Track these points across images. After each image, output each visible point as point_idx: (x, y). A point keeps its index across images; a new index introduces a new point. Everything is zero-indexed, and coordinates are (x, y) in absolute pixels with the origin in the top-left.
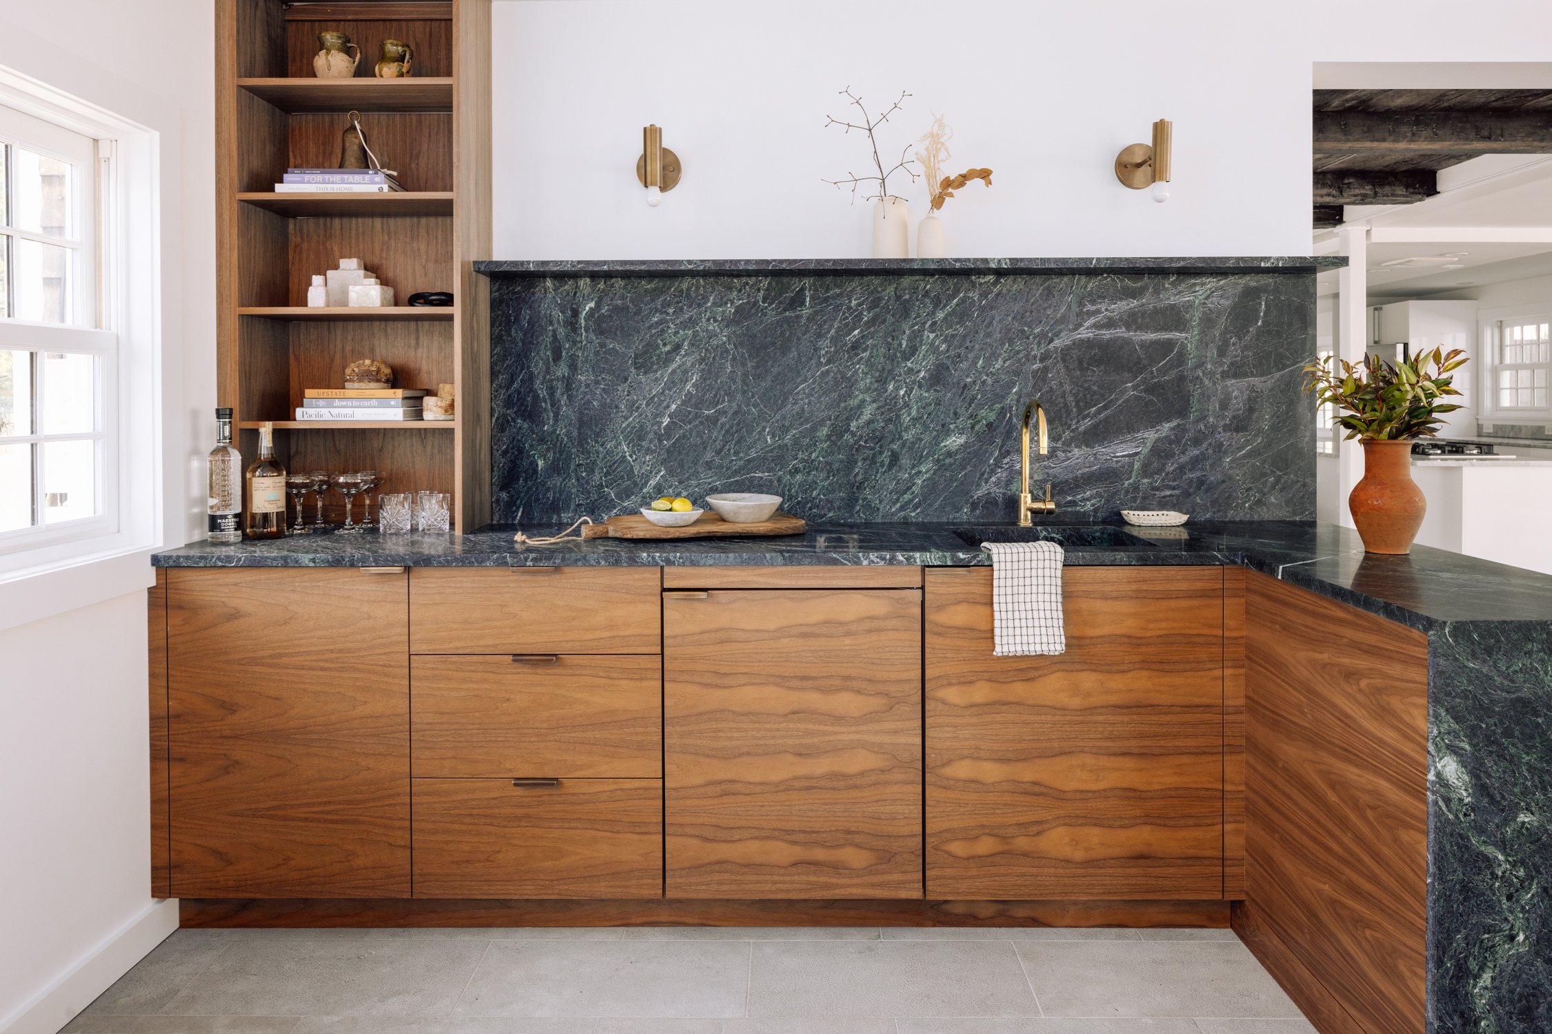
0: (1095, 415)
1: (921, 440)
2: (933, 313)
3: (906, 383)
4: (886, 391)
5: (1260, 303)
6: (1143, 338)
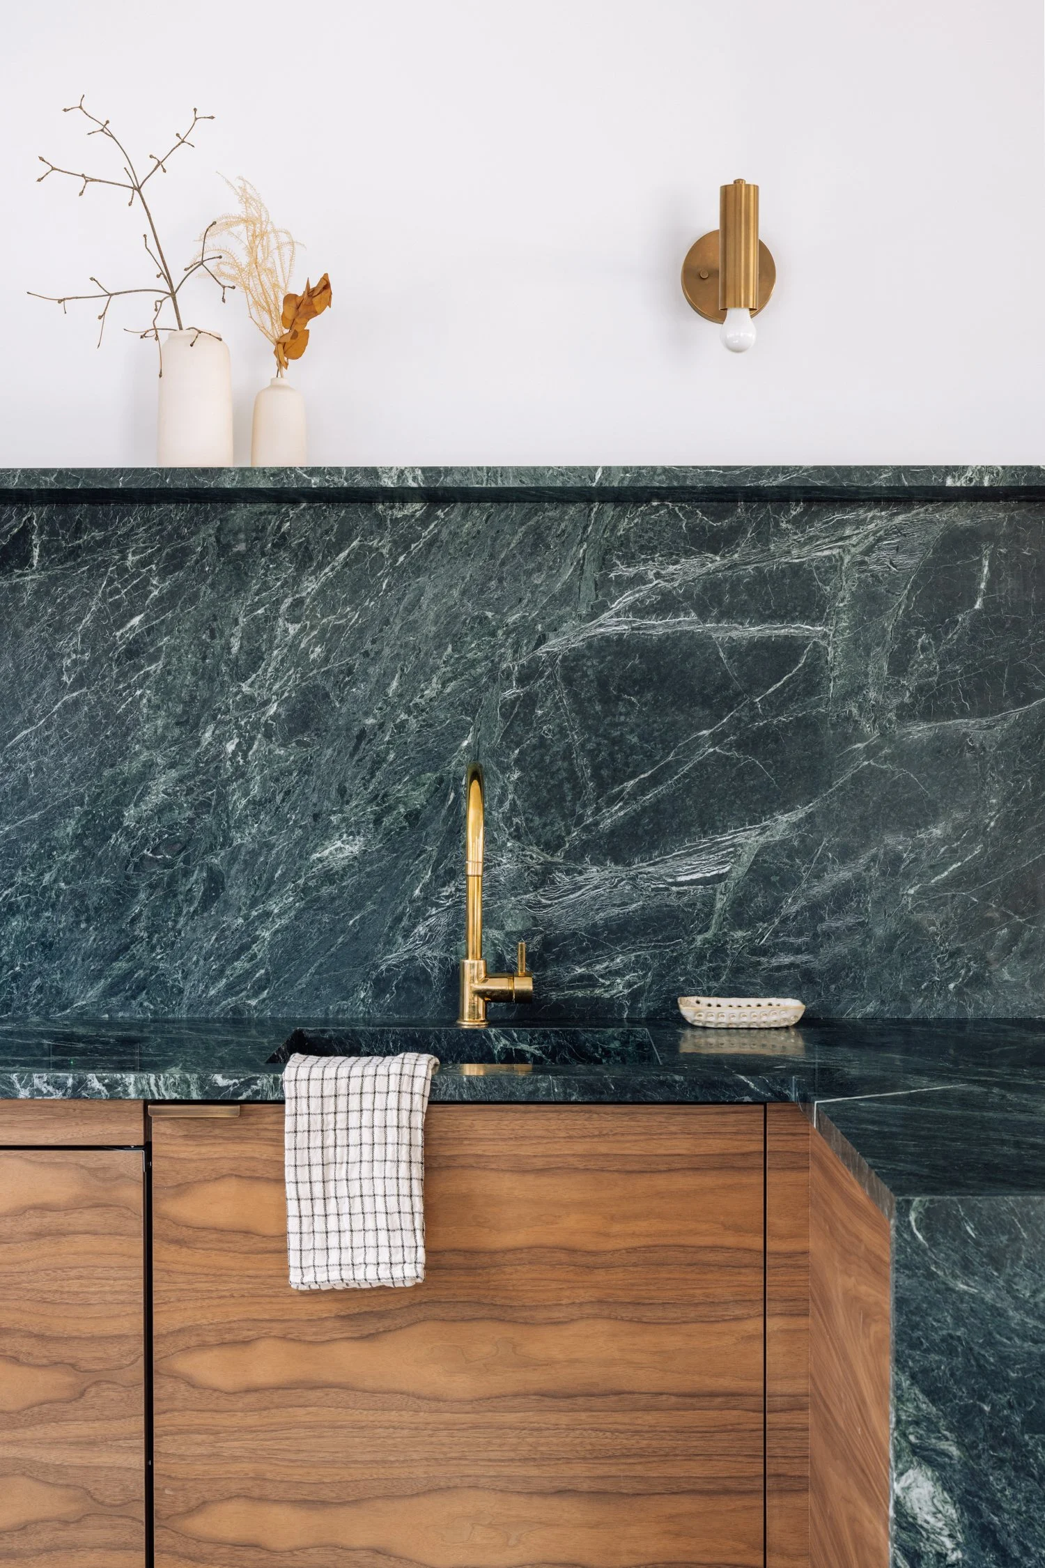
0: (633, 796)
1: (271, 848)
2: (296, 581)
3: (238, 727)
4: (198, 744)
5: (980, 563)
6: (734, 634)
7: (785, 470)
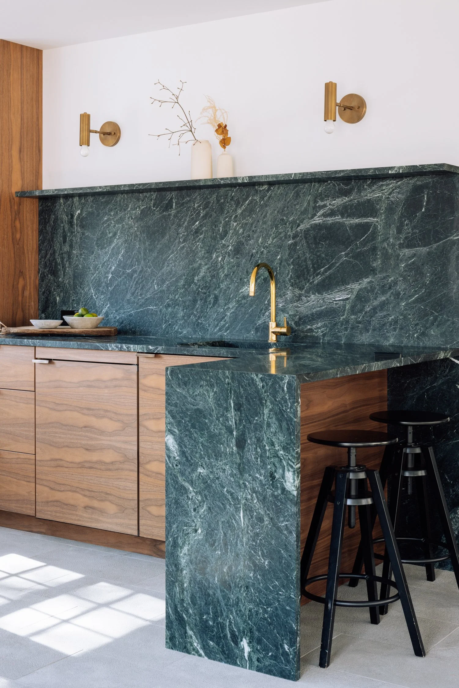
0: (323, 273)
1: (229, 288)
3: (222, 253)
4: (212, 258)
5: (424, 196)
6: (351, 222)
7: (343, 171)
